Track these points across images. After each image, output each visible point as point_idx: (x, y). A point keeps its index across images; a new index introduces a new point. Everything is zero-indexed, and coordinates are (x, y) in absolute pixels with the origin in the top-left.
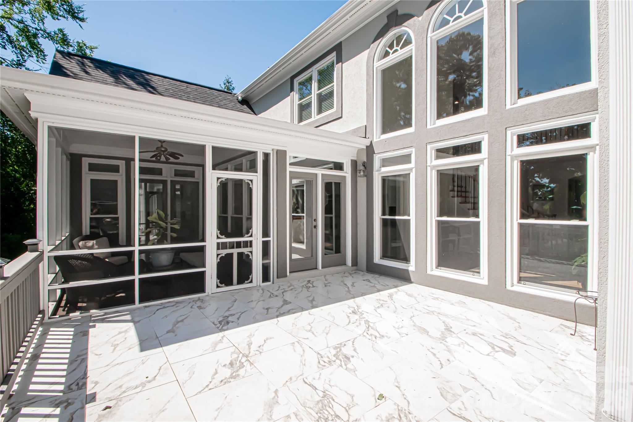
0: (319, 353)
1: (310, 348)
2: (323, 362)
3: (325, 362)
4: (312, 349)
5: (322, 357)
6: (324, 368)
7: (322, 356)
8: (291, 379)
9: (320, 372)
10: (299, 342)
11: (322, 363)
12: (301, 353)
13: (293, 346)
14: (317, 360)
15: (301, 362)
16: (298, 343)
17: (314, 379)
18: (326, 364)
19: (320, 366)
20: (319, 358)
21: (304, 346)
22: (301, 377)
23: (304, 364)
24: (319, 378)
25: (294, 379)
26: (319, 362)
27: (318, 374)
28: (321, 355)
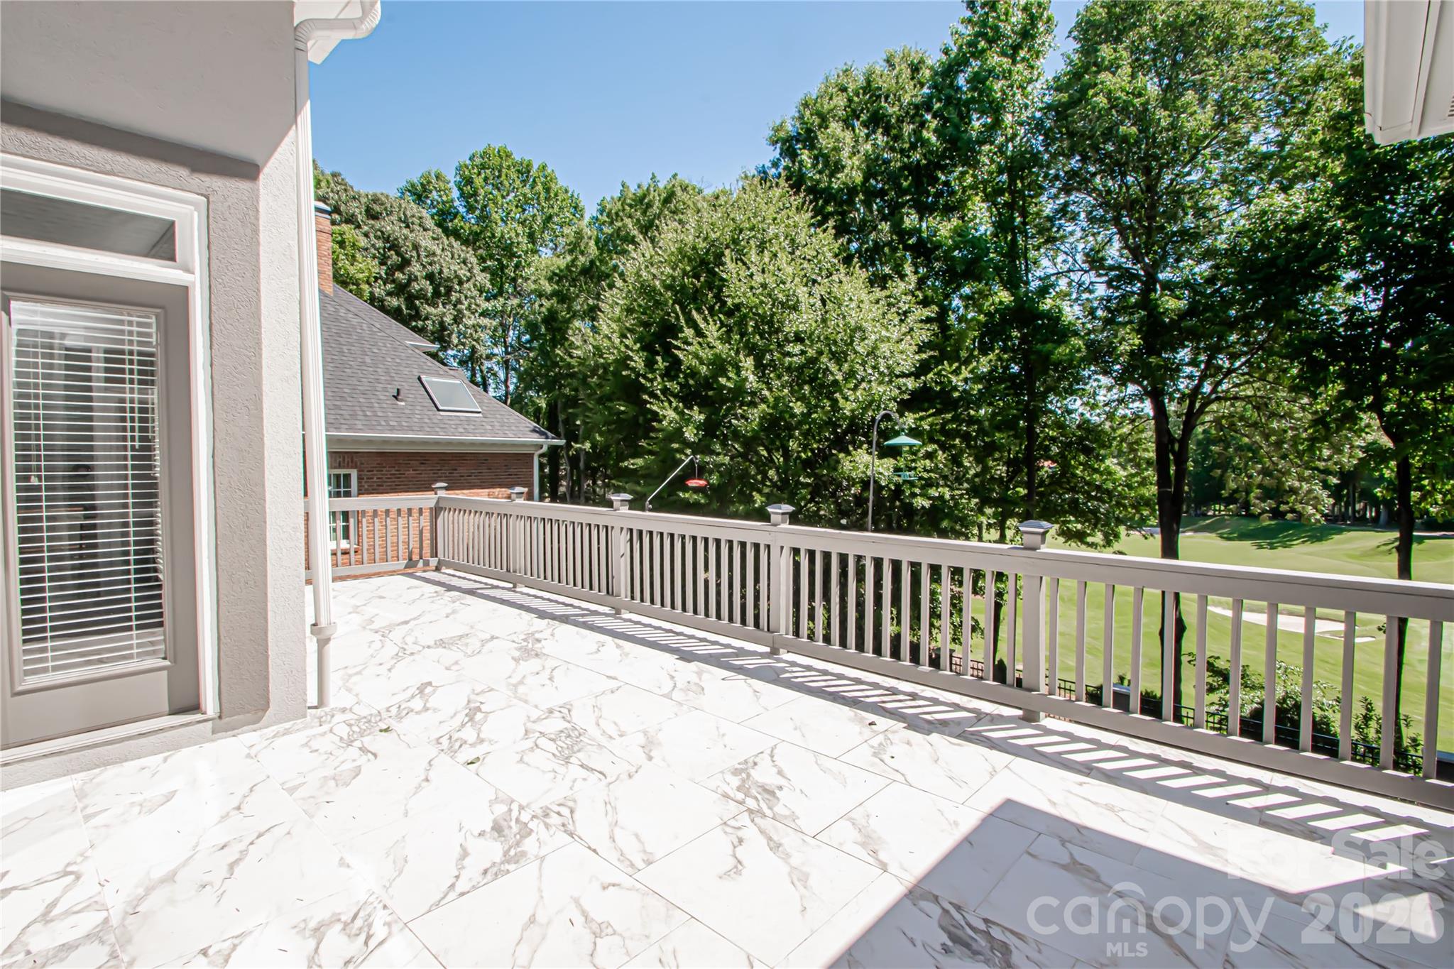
0: (571, 835)
1: (594, 851)
2: (562, 813)
3: (558, 813)
4: (589, 848)
5: (564, 825)
6: (562, 801)
7: (562, 828)
8: (630, 776)
9: (571, 792)
10: (630, 870)
11: (565, 811)
12: (618, 833)
13: (645, 851)
14: (576, 816)
15: (615, 808)
16: (632, 865)
17: (584, 780)
18: (557, 809)
19: (571, 804)
20: (571, 822)
21: (613, 857)
22: (609, 780)
23: (608, 806)
24: (574, 781)
25: (625, 776)
26: (572, 812)
27: (575, 788)
28: (565, 831)
